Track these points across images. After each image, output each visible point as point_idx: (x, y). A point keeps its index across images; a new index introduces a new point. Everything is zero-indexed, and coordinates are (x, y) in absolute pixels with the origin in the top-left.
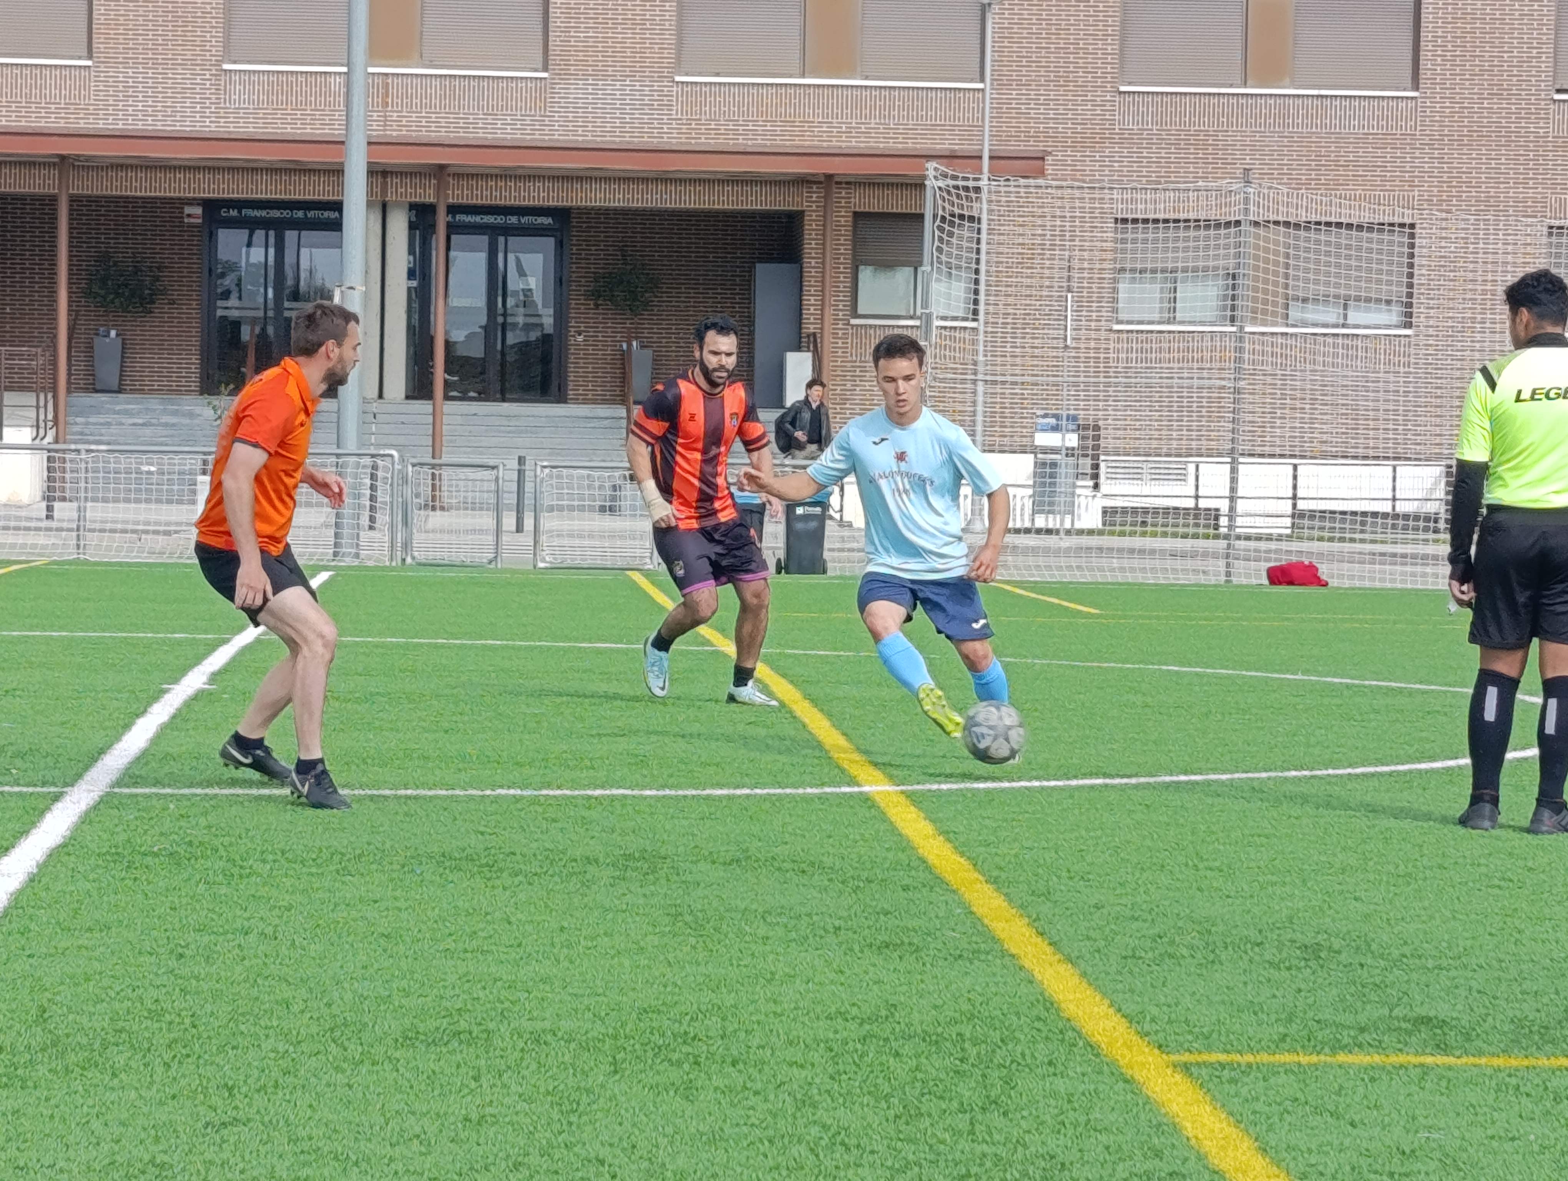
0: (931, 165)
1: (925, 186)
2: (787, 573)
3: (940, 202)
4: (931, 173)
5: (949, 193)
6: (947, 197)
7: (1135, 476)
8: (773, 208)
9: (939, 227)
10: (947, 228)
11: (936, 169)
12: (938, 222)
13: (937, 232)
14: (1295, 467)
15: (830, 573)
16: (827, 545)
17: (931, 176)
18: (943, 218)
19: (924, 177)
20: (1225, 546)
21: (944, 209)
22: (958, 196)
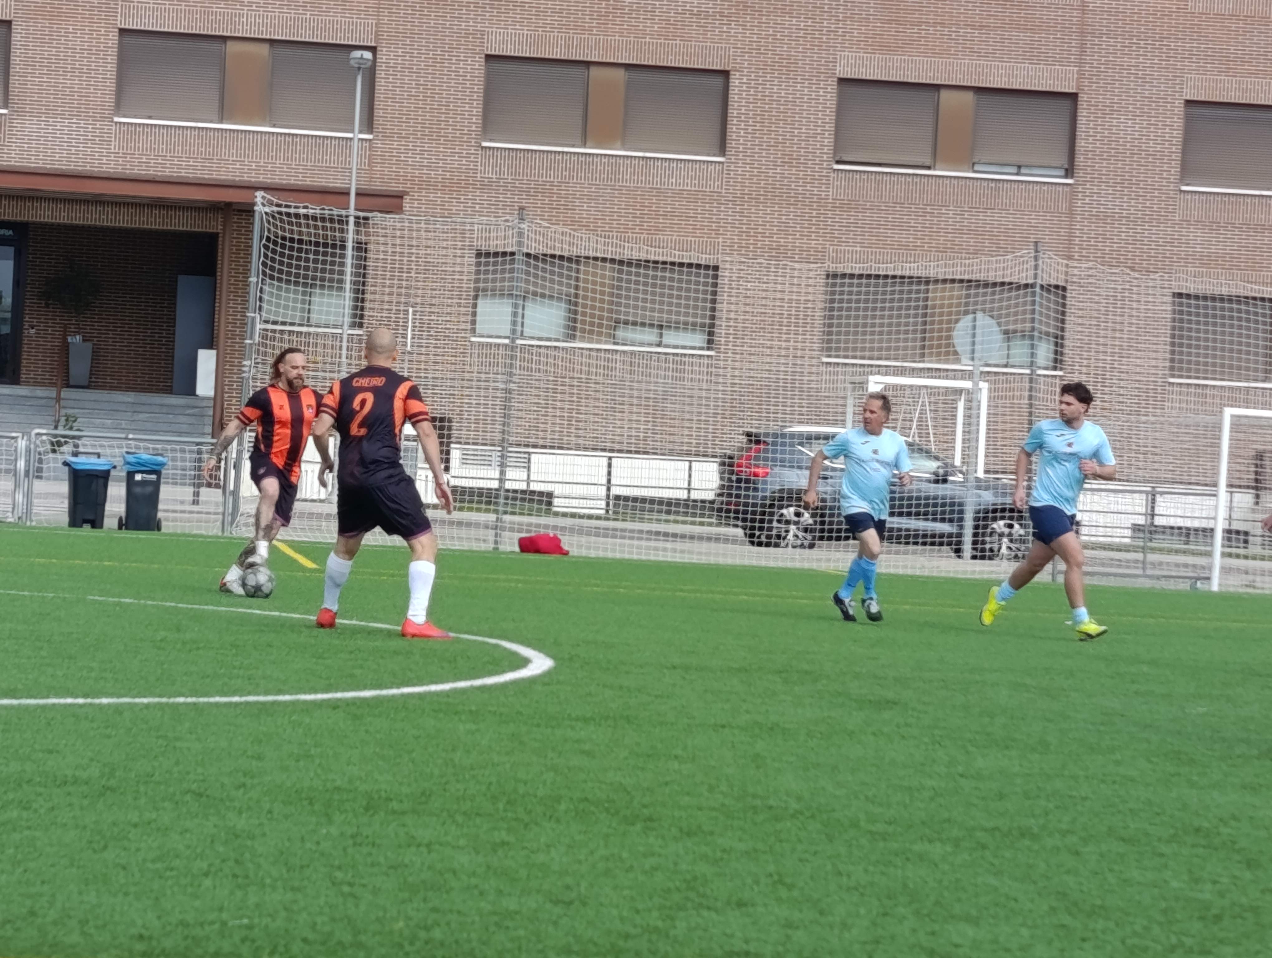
0: (259, 194)
1: (254, 211)
2: (127, 529)
3: (266, 225)
4: (259, 200)
5: (273, 217)
6: (271, 220)
7: (482, 462)
8: (193, 229)
9: (264, 246)
10: (271, 246)
11: (263, 197)
12: (264, 241)
13: (262, 250)
14: (610, 458)
15: (163, 530)
16: (161, 506)
17: (259, 203)
18: (268, 239)
19: (254, 204)
20: (494, 519)
21: (269, 230)
22: (282, 221)
